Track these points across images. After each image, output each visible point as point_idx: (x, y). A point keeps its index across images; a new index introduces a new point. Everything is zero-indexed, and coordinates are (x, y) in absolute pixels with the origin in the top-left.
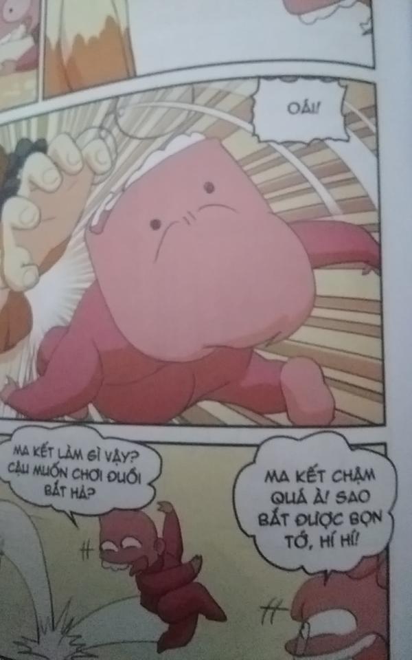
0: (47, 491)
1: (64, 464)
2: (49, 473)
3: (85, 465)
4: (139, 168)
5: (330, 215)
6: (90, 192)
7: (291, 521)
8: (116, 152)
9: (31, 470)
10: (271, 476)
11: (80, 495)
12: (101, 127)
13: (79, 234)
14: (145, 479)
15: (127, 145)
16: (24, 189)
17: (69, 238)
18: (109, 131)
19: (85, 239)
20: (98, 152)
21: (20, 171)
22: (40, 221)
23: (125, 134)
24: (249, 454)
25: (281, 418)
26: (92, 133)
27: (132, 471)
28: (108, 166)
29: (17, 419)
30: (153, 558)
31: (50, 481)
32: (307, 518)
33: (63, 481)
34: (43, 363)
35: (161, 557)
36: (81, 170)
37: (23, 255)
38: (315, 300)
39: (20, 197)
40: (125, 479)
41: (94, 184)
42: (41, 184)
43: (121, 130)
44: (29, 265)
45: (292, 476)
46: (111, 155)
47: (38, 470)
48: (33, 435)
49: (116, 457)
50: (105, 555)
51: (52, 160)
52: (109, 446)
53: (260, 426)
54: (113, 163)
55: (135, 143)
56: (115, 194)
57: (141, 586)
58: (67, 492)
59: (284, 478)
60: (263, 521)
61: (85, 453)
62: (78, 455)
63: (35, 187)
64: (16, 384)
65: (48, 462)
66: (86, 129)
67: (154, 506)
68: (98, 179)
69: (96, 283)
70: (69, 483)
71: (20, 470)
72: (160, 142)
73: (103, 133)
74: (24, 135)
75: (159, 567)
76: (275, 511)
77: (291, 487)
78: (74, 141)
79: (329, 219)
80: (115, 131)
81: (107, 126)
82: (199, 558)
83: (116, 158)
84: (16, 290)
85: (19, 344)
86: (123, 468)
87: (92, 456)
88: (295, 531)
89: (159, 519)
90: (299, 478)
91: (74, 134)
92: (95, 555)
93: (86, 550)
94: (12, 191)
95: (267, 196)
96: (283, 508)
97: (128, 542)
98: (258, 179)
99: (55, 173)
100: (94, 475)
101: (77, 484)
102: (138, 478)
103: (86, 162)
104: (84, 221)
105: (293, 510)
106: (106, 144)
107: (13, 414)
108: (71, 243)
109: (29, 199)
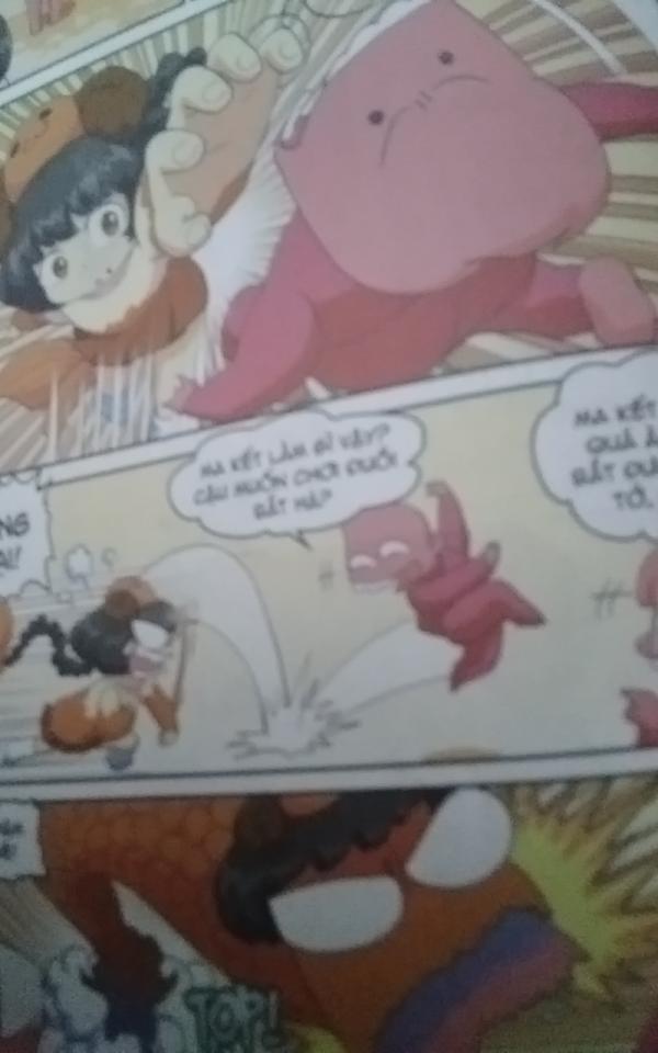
0: (260, 513)
1: (279, 470)
2: (259, 487)
3: (311, 461)
4: (345, 53)
5: (613, 75)
6: (275, 99)
7: (618, 472)
8: (309, 38)
9: (231, 491)
10: (583, 419)
11: (309, 503)
12: (284, 14)
13: (265, 155)
14: (403, 458)
15: (322, 29)
16: (176, 119)
17: (251, 165)
18: (296, 17)
19: (276, 160)
20: (283, 46)
21: (168, 95)
22: (205, 152)
23: (320, 15)
24: (547, 395)
25: (587, 340)
26: (271, 24)
27: (383, 453)
28: (298, 60)
29: (202, 428)
30: (427, 560)
31: (261, 498)
32: (640, 467)
33: (280, 493)
34: (230, 342)
35: (439, 557)
36: (260, 74)
37: (185, 205)
38: (611, 182)
39: (172, 129)
40: (374, 465)
41: (281, 87)
42: (202, 106)
43: (312, 12)
44: (194, 216)
45: (611, 414)
46: (300, 44)
47: (242, 489)
48: (228, 444)
49: (356, 440)
50: (356, 575)
51: (214, 71)
52: (344, 428)
53: (558, 354)
54: (306, 54)
55: (333, 24)
56: (312, 92)
57: (415, 603)
58: (290, 506)
59: (601, 417)
60: (579, 478)
61: (309, 447)
62: (300, 451)
63: (191, 110)
64: (194, 383)
65: (254, 474)
66: (262, 21)
67: (421, 491)
68: (285, 79)
69: (299, 216)
70: (290, 493)
71: (213, 496)
72: (368, 15)
73: (287, 21)
74: (168, 49)
75: (439, 571)
76: (595, 464)
77: (612, 429)
78: (245, 40)
79: (612, 80)
80: (305, 14)
81: (291, 10)
82: (494, 547)
83: (310, 48)
84: (177, 254)
85: (191, 328)
86: (367, 452)
87: (321, 447)
88: (625, 486)
89: (430, 509)
90: (621, 415)
91: (243, 33)
92: (341, 578)
93: (326, 577)
94: (159, 125)
95: (527, 58)
96: (606, 458)
97: (388, 549)
98: (511, 38)
99: (221, 86)
100: (327, 472)
101: (303, 491)
102: (392, 460)
103: (267, 63)
104: (272, 136)
105: (619, 459)
106: (293, 32)
107: (192, 423)
108: (255, 171)
109: (186, 130)
